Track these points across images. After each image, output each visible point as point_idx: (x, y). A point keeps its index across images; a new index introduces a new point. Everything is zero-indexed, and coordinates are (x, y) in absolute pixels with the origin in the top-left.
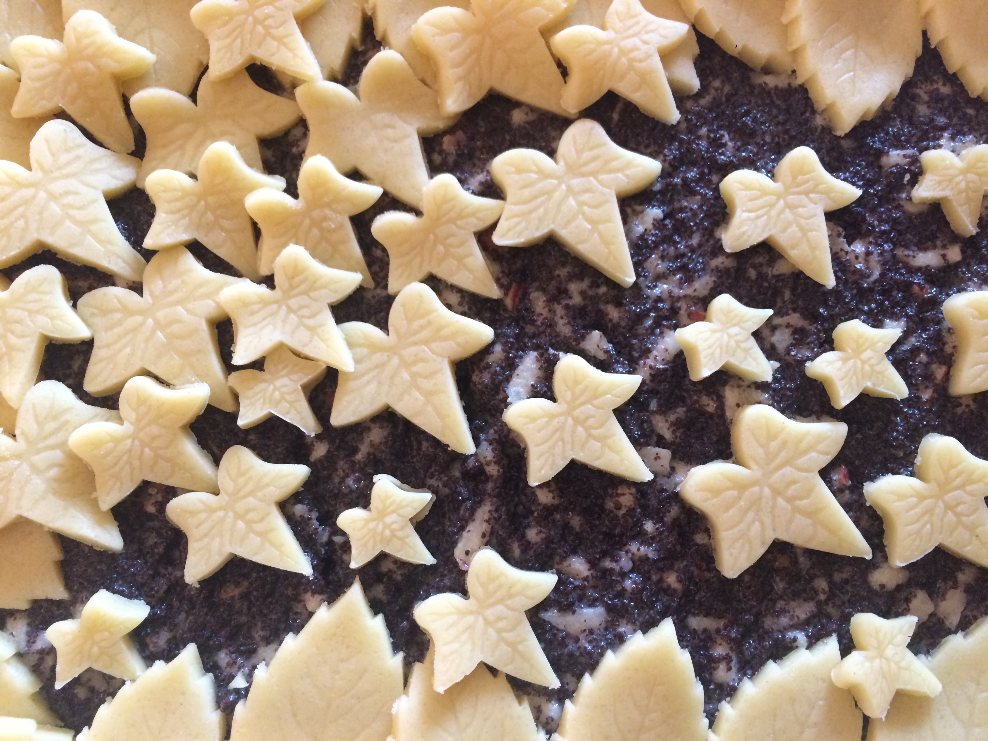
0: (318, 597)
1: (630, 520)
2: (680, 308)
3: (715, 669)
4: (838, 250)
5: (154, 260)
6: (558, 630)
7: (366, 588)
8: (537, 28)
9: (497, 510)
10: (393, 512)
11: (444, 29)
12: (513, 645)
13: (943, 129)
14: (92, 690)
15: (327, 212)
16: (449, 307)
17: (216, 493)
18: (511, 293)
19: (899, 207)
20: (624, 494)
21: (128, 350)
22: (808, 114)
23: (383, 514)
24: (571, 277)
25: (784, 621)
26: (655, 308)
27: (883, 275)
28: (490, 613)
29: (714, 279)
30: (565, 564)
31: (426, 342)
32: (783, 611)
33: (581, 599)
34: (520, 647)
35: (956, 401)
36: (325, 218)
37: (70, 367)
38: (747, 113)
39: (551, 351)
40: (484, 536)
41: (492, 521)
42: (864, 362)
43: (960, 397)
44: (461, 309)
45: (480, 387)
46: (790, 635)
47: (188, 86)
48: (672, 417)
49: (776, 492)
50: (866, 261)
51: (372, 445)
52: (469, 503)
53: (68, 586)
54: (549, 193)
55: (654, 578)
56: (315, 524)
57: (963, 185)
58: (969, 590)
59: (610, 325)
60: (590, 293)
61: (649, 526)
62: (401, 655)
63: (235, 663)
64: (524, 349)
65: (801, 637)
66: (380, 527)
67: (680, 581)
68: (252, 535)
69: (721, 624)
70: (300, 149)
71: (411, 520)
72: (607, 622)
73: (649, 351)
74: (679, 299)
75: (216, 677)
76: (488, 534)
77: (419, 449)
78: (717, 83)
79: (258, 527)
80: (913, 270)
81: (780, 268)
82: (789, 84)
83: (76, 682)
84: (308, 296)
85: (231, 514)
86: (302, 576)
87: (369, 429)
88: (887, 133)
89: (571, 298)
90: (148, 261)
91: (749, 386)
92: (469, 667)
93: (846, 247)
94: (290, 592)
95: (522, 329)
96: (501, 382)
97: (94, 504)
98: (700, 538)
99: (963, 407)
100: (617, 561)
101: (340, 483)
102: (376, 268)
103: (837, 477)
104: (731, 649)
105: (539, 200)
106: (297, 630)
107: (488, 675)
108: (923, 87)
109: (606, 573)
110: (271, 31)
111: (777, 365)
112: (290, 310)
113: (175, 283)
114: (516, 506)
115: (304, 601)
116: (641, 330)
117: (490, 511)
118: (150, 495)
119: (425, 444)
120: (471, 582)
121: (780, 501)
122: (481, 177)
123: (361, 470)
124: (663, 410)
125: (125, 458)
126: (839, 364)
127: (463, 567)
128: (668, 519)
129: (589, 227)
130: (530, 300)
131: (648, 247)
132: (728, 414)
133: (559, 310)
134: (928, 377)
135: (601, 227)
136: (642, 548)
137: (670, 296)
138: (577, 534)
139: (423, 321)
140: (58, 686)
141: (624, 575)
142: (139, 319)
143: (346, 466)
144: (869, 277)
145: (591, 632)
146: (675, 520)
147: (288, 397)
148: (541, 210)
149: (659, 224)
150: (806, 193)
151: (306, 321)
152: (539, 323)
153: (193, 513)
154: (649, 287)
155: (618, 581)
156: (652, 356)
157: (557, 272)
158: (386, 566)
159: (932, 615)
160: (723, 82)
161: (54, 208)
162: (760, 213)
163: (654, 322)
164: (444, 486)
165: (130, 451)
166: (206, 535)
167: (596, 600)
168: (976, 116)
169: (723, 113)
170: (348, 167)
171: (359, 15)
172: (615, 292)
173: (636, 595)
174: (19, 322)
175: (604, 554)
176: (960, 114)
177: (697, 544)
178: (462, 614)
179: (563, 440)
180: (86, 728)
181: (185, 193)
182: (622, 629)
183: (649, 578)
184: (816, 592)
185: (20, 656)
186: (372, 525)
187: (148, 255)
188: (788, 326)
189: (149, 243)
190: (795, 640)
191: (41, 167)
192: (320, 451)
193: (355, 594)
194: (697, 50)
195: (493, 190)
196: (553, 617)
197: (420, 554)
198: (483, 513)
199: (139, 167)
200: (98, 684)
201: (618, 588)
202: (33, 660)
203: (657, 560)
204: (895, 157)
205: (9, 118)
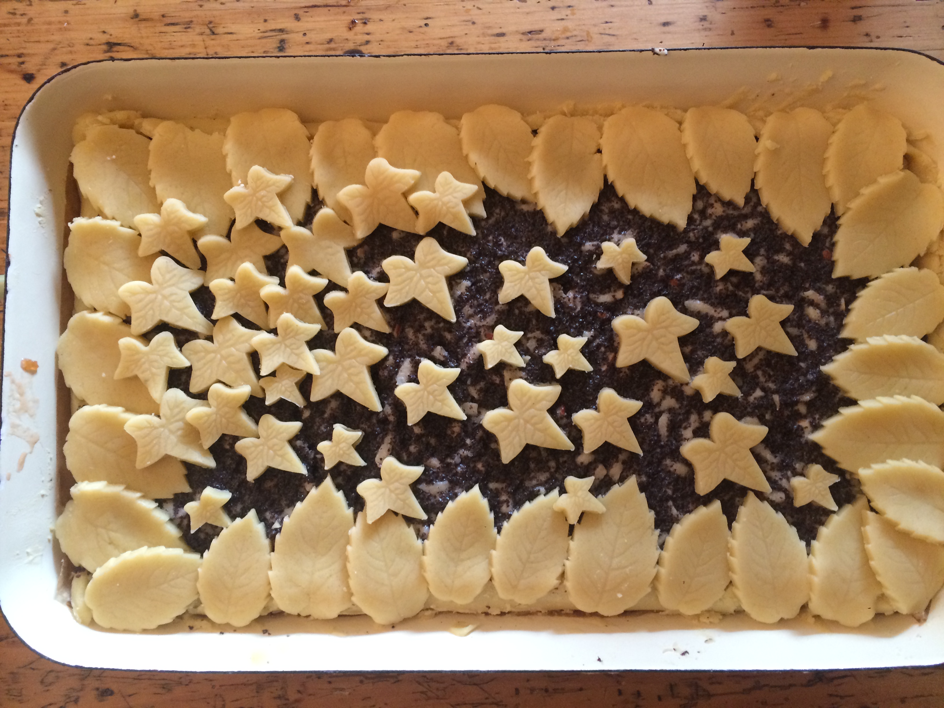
0: (311, 484)
1: (459, 439)
2: (481, 332)
3: (501, 507)
4: (559, 297)
5: (217, 324)
6: (426, 493)
7: (334, 479)
8: (400, 193)
9: (394, 438)
10: (344, 442)
11: (352, 197)
12: (404, 501)
13: (615, 228)
14: (207, 534)
15: (301, 295)
16: (365, 338)
17: (259, 438)
18: (396, 330)
19: (591, 272)
20: (455, 427)
21: (209, 371)
22: (544, 226)
23: (338, 443)
24: (426, 319)
25: (534, 482)
26: (468, 333)
27: (582, 308)
28: (392, 487)
29: (497, 316)
30: (428, 462)
31: (354, 358)
32: (534, 477)
33: (437, 478)
34: (407, 502)
35: (620, 370)
36: (300, 298)
37: (180, 380)
38: (513, 226)
39: (417, 358)
40: (389, 450)
41: (393, 443)
42: (568, 355)
43: (621, 368)
44: (371, 339)
45: (383, 378)
46: (537, 488)
47: (225, 232)
48: (478, 387)
49: (527, 422)
50: (574, 302)
51: (332, 409)
52: (381, 435)
53: (191, 486)
54: (411, 279)
55: (472, 465)
56: (307, 449)
57: (620, 261)
58: (624, 463)
59: (447, 342)
60: (436, 327)
61: (468, 441)
62: (352, 509)
63: (274, 517)
64: (404, 357)
65: (542, 490)
66: (338, 449)
67: (483, 466)
68: (277, 457)
69: (504, 485)
70: (285, 260)
71: (353, 445)
72: (449, 488)
73: (466, 355)
74: (480, 327)
75: (265, 524)
77: (356, 410)
78: (498, 211)
79: (279, 453)
80: (598, 305)
81: (528, 309)
82: (535, 209)
83: (199, 530)
84: (295, 338)
85: (266, 447)
86: (302, 475)
87: (330, 402)
88: (585, 233)
89: (426, 330)
90: (214, 325)
91: (516, 369)
92: (383, 512)
93: (564, 296)
94: (297, 482)
95: (402, 347)
96: (394, 374)
97: (201, 446)
98: (493, 446)
100: (453, 459)
101: (318, 429)
102: (328, 320)
103: (560, 412)
104: (509, 497)
105: (406, 283)
106: (302, 500)
107: (394, 516)
108: (606, 205)
109: (449, 464)
110: (266, 204)
111: (528, 358)
112: (286, 346)
113: (229, 336)
114: (404, 435)
115: (304, 486)
116: (461, 344)
117: (391, 439)
118: (226, 440)
119: (358, 408)
120: (383, 473)
121: (529, 426)
122: (378, 270)
123: (328, 422)
124: (473, 384)
125: (213, 424)
126: (557, 357)
127: (379, 466)
128: (477, 437)
129: (432, 295)
130: (405, 333)
131: (463, 301)
132: (506, 384)
133: (421, 337)
134: (605, 359)
135: (437, 295)
136: (465, 452)
137: (476, 326)
138: (433, 447)
139: (352, 347)
140: (192, 532)
141: (457, 465)
142: (213, 355)
143: (320, 420)
144: (575, 309)
145: (441, 493)
146: (481, 438)
147: (289, 389)
148: (408, 288)
149: (468, 289)
150: (540, 271)
151: (295, 351)
152: (410, 344)
153: (248, 448)
154: (465, 323)
155: (453, 468)
156: (467, 358)
157: (418, 317)
158: (342, 468)
159: (607, 476)
160: (500, 210)
161: (166, 303)
162: (517, 282)
163: (468, 340)
164: (368, 427)
165: (215, 420)
166: (255, 458)
167: (443, 478)
168: (633, 219)
169: (501, 227)
170: (310, 269)
171: (310, 189)
172: (448, 326)
173: (463, 474)
174: (156, 361)
175: (447, 456)
176: (624, 219)
177: (492, 448)
178: (379, 488)
179: (422, 402)
180: (207, 551)
181: (230, 290)
182: (456, 491)
183: (469, 466)
184: (549, 468)
185: (171, 520)
186: (334, 449)
187: (214, 322)
188: (535, 337)
189: (214, 317)
190: (539, 491)
191: (158, 283)
192: (307, 414)
193: (328, 482)
194: (484, 196)
195: (383, 278)
196: (423, 487)
197: (359, 461)
198: (388, 439)
199: (205, 276)
200: (210, 531)
201: (454, 471)
202: (178, 521)
203: (473, 457)
204: (588, 246)
205: (137, 256)
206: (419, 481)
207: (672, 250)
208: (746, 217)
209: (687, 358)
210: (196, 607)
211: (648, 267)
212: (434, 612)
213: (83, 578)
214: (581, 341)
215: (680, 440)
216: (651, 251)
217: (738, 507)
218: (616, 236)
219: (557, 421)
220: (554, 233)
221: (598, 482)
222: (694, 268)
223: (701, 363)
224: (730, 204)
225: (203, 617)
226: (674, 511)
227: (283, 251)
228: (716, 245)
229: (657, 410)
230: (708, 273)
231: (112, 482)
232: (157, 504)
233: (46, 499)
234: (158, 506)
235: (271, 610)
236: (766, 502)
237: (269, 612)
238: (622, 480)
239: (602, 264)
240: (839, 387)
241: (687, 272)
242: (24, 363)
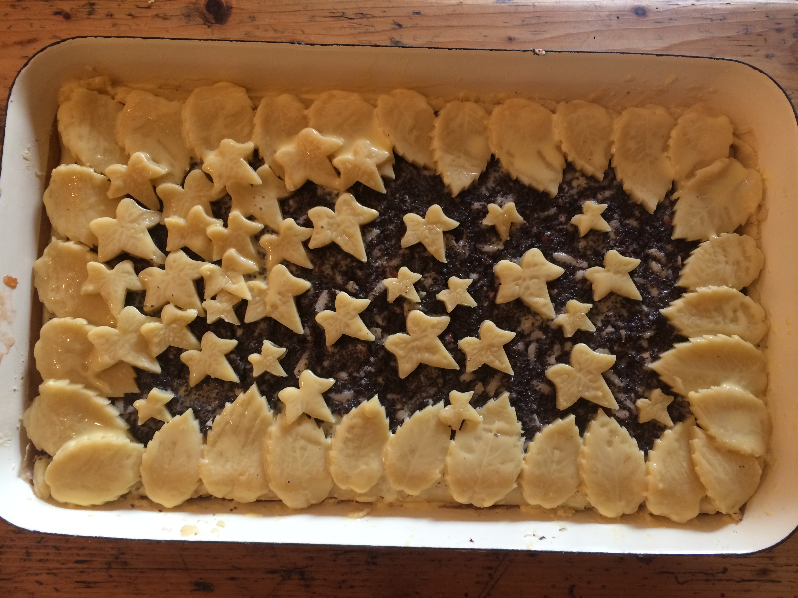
0: (240, 390)
2: (386, 271)
3: (396, 414)
4: (452, 245)
5: (170, 255)
6: (335, 400)
7: (259, 386)
8: (326, 156)
9: (311, 355)
10: (270, 355)
13: (499, 192)
16: (292, 273)
18: (317, 266)
19: (478, 227)
22: (441, 188)
23: (266, 356)
24: (342, 259)
25: (424, 394)
26: (375, 271)
27: (469, 255)
29: (401, 259)
30: (338, 375)
32: (425, 391)
33: (345, 388)
35: (498, 306)
37: (136, 300)
38: (416, 187)
39: (333, 290)
40: (306, 365)
41: (309, 359)
43: (500, 304)
44: (296, 272)
45: (304, 305)
46: (427, 400)
47: (180, 181)
48: (382, 316)
50: (464, 249)
51: (261, 330)
52: (300, 352)
53: (139, 388)
55: (374, 379)
56: (239, 362)
57: (503, 219)
58: (499, 381)
59: (358, 278)
60: (350, 265)
61: (372, 359)
62: (272, 411)
63: (207, 416)
64: (323, 289)
65: (431, 401)
66: (266, 361)
67: (383, 380)
69: (399, 396)
70: (228, 206)
71: (277, 359)
72: (354, 397)
73: (373, 288)
74: (386, 267)
75: (200, 421)
76: (307, 364)
77: (280, 330)
78: (404, 174)
80: (483, 253)
81: (426, 255)
82: (434, 175)
84: (235, 270)
86: (235, 383)
87: (260, 324)
88: (475, 195)
89: (342, 267)
90: (167, 255)
92: (299, 414)
93: (455, 244)
94: (229, 388)
95: (321, 280)
96: (313, 303)
97: (150, 355)
98: (392, 364)
99: (501, 309)
100: (359, 373)
101: (248, 345)
102: (261, 256)
103: (448, 338)
106: (231, 402)
107: (307, 418)
109: (355, 378)
111: (423, 295)
114: (319, 353)
115: (234, 391)
116: (370, 280)
117: (308, 355)
118: (171, 351)
119: (283, 329)
120: (300, 383)
122: (304, 217)
123: (258, 339)
124: (379, 313)
125: (163, 337)
126: (448, 295)
127: (298, 377)
128: (380, 356)
129: (347, 238)
131: (373, 245)
132: (405, 314)
133: (337, 272)
134: (487, 297)
135: (352, 238)
136: (369, 368)
137: (382, 266)
140: (139, 425)
141: (361, 378)
143: (250, 338)
144: (464, 255)
145: (347, 400)
146: (383, 357)
147: (227, 311)
149: (378, 236)
150: (436, 224)
152: (328, 278)
153: (191, 358)
154: (374, 263)
155: (359, 381)
156: (374, 291)
158: (267, 378)
159: (484, 392)
160: (407, 174)
163: (376, 277)
164: (291, 345)
165: (164, 334)
167: (350, 388)
169: (406, 187)
170: (248, 215)
172: (360, 265)
173: (366, 386)
175: (354, 370)
176: (507, 186)
177: (391, 366)
178: (296, 394)
180: (150, 441)
182: (360, 399)
183: (372, 380)
184: (437, 384)
185: (121, 415)
186: (261, 360)
187: (167, 253)
188: (430, 277)
189: (168, 249)
190: (428, 402)
192: (239, 332)
193: (254, 388)
194: (394, 162)
195: (308, 224)
196: (333, 395)
197: (281, 372)
198: (306, 355)
199: (161, 216)
200: (153, 426)
201: (359, 383)
202: (127, 416)
203: (374, 373)
204: (477, 205)
205: (106, 197)
206: (330, 390)
207: (544, 212)
208: (604, 188)
209: (553, 300)
210: (138, 489)
211: (525, 224)
212: (337, 500)
213: (44, 460)
214: (469, 281)
215: (545, 365)
216: (528, 212)
217: (589, 421)
218: (499, 199)
219: (446, 346)
220: (449, 194)
221: (476, 396)
222: (561, 227)
223: (563, 304)
224: (592, 178)
225: (144, 497)
226: (538, 423)
227: (227, 199)
228: (580, 211)
229: (527, 340)
230: (572, 232)
231: (73, 382)
232: (110, 402)
233: (17, 393)
234: (111, 403)
235: (201, 494)
236: (613, 418)
237: (199, 495)
238: (497, 395)
239: (486, 222)
240: (675, 327)
241: (556, 231)
242: (6, 279)
